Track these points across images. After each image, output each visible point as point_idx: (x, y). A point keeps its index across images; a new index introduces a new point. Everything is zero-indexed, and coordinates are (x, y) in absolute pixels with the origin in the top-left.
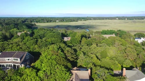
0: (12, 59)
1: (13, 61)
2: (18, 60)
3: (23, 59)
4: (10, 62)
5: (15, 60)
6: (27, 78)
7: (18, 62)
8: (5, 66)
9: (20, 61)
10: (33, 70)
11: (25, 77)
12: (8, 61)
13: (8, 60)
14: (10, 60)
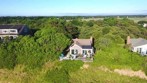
0: (9, 31)
1: (10, 33)
2: (15, 32)
3: (20, 31)
4: (7, 34)
5: (12, 32)
6: (24, 44)
7: (16, 34)
8: (2, 38)
9: (18, 32)
10: (31, 37)
11: (22, 43)
12: (5, 33)
13: (5, 31)
14: (7, 32)
